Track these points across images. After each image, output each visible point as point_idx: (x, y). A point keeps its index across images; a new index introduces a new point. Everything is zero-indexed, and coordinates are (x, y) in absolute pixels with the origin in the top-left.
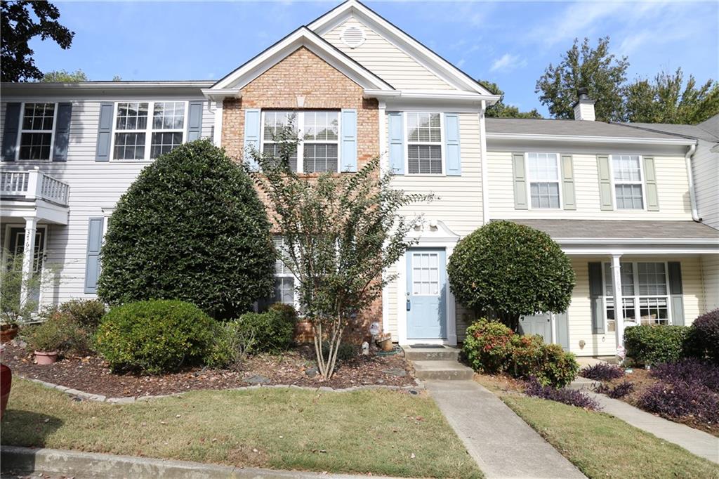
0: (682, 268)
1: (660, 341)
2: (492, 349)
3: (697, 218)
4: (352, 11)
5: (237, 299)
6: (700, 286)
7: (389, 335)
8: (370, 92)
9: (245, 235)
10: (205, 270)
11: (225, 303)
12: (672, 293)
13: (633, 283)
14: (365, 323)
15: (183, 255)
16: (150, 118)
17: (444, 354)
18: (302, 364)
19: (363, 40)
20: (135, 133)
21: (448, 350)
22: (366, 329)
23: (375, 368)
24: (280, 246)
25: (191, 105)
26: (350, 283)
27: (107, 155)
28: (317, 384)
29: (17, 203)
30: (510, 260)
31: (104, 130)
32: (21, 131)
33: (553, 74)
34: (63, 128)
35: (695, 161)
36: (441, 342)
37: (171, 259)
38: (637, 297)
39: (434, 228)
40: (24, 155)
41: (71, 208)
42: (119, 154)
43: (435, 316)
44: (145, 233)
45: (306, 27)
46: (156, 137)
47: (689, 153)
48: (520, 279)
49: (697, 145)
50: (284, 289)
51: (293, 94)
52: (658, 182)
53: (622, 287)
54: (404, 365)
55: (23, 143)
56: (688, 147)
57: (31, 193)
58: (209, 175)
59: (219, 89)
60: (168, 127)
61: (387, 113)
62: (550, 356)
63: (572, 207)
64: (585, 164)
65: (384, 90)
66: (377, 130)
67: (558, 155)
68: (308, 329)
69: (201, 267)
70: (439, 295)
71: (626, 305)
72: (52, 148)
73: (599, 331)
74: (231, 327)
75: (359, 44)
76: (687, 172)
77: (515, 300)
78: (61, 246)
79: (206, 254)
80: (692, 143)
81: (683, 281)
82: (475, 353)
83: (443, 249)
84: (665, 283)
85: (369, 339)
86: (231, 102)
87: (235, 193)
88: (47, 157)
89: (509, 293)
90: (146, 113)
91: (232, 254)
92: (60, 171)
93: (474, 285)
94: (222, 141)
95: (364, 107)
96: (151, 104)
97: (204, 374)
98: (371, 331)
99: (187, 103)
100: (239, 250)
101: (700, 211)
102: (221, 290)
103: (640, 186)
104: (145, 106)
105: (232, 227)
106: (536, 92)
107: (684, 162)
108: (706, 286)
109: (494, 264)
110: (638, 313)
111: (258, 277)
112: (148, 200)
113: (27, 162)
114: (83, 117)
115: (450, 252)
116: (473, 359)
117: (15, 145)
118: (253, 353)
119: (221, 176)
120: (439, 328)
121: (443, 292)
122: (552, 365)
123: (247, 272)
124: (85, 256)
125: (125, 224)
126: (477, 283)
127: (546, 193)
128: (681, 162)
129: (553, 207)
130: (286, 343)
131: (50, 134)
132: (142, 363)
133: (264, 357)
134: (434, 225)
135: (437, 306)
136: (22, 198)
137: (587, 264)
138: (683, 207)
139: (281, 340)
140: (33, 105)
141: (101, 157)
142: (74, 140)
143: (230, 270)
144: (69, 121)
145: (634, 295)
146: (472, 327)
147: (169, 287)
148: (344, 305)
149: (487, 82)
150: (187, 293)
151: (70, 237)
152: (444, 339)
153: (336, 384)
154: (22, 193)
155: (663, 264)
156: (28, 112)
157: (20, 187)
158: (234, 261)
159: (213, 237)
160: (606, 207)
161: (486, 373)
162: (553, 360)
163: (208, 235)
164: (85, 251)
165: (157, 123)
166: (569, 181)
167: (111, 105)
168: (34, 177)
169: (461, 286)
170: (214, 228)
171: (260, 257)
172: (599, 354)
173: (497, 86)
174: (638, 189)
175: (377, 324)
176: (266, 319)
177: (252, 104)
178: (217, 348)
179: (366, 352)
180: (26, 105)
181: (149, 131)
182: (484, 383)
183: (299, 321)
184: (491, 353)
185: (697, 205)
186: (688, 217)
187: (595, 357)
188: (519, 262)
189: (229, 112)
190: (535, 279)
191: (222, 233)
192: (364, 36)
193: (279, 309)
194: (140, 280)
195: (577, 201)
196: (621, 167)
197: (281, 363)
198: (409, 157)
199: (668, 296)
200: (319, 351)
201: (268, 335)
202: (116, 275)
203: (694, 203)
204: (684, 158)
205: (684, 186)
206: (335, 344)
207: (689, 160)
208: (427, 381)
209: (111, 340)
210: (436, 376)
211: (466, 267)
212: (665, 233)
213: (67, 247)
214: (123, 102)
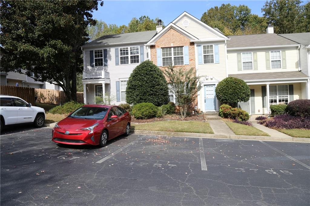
0: (294, 86)
1: (277, 109)
2: (225, 112)
3: (300, 70)
4: (185, 15)
5: (160, 101)
6: (300, 92)
7: (200, 109)
8: (192, 41)
9: (161, 85)
10: (153, 95)
11: (158, 102)
12: (290, 94)
13: (276, 92)
14: (193, 106)
15: (148, 92)
16: (129, 52)
17: (215, 114)
18: (178, 116)
19: (189, 24)
20: (125, 57)
21: (216, 113)
22: (194, 108)
23: (195, 117)
24: (169, 86)
25: (140, 47)
26: (188, 97)
27: (119, 63)
28: (181, 120)
29: (100, 80)
30: (231, 88)
31: (117, 56)
32: (94, 58)
33: (268, 5)
34: (105, 57)
35: (300, 51)
36: (215, 111)
37: (145, 93)
38: (278, 96)
39: (212, 79)
40: (96, 65)
41: (111, 79)
42: (122, 63)
43: (213, 104)
44: (138, 87)
45: (171, 22)
46: (131, 57)
47: (298, 49)
48: (233, 93)
49: (300, 46)
50: (171, 98)
51: (169, 43)
52: (287, 59)
53: (270, 93)
54: (203, 116)
55: (95, 62)
56: (298, 47)
57: (103, 76)
58: (151, 71)
59: (149, 44)
60: (135, 54)
61: (197, 46)
62: (241, 113)
63: (256, 69)
64: (261, 55)
65: (196, 40)
66: (194, 52)
67: (252, 53)
68: (178, 108)
69: (152, 94)
70: (214, 98)
71: (271, 99)
72: (103, 63)
73: (265, 107)
74: (160, 108)
75: (188, 25)
76: (297, 55)
77: (232, 99)
78: (109, 89)
79: (153, 91)
80: (299, 45)
81: (294, 91)
82: (221, 113)
83: (215, 85)
84: (287, 91)
85: (194, 111)
86: (152, 47)
87: (158, 75)
88: (103, 65)
89: (230, 97)
90: (128, 50)
91: (159, 91)
92: (106, 69)
93: (221, 95)
94: (151, 58)
95: (190, 45)
96: (129, 47)
97: (156, 119)
98: (195, 108)
99: (139, 46)
100: (160, 89)
101: (301, 68)
102: (157, 100)
103: (280, 61)
104: (128, 48)
105: (158, 84)
106: (262, 12)
107: (296, 51)
108: (302, 92)
109: (226, 90)
110: (278, 101)
111: (165, 96)
112: (137, 79)
113: (97, 67)
114: (111, 53)
115: (216, 86)
116: (221, 114)
117: (93, 63)
118: (165, 115)
119: (154, 71)
120: (214, 107)
121: (215, 97)
122: (241, 115)
123: (163, 95)
124: (116, 92)
125: (133, 85)
126: (222, 95)
127: (248, 65)
128: (296, 52)
129: (250, 69)
130: (173, 112)
131: (102, 59)
132: (143, 117)
133: (168, 115)
134: (211, 78)
135: (213, 101)
136: (101, 78)
137: (261, 87)
138: (295, 67)
139: (172, 111)
140: (96, 51)
141: (117, 64)
142: (109, 60)
143: (159, 95)
144: (107, 55)
145: (276, 95)
146: (221, 106)
147: (145, 100)
148: (187, 102)
149: (244, 5)
150: (150, 101)
151: (111, 87)
152: (216, 110)
153: (186, 120)
154: (100, 77)
155: (287, 85)
156: (96, 53)
157: (100, 75)
158: (159, 92)
159: (154, 87)
160: (268, 68)
161: (225, 118)
162: (242, 114)
163: (153, 86)
164: (116, 90)
165: (131, 53)
166: (256, 61)
167: (118, 49)
168: (103, 72)
169: (218, 96)
170: (154, 85)
171: (165, 91)
172: (265, 114)
173: (248, 7)
174: (280, 62)
175: (196, 106)
176: (168, 106)
177: (158, 47)
178: (158, 113)
179: (193, 114)
180: (95, 51)
181: (129, 55)
182: (224, 121)
183: (175, 106)
184: (225, 113)
185: (300, 66)
186: (297, 70)
187: (263, 114)
188: (233, 89)
189: (152, 49)
190: (237, 93)
191: (156, 85)
192: (189, 23)
193: (171, 103)
194: (138, 98)
195: (258, 67)
196: (274, 56)
197: (172, 116)
198: (204, 59)
199: (289, 96)
200: (182, 113)
201: (168, 110)
202: (132, 97)
203: (299, 65)
204: (296, 50)
205: (296, 59)
206: (185, 112)
207: (298, 51)
208: (209, 120)
209: (136, 112)
210: (211, 119)
211: (219, 90)
212: (285, 76)
213: (111, 89)
214: (121, 48)
